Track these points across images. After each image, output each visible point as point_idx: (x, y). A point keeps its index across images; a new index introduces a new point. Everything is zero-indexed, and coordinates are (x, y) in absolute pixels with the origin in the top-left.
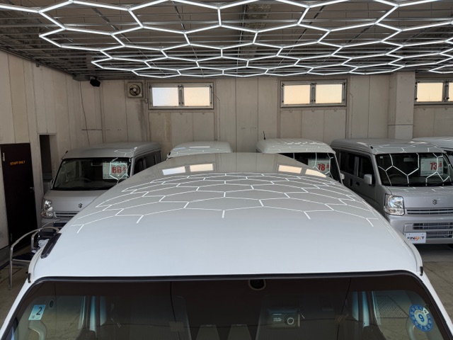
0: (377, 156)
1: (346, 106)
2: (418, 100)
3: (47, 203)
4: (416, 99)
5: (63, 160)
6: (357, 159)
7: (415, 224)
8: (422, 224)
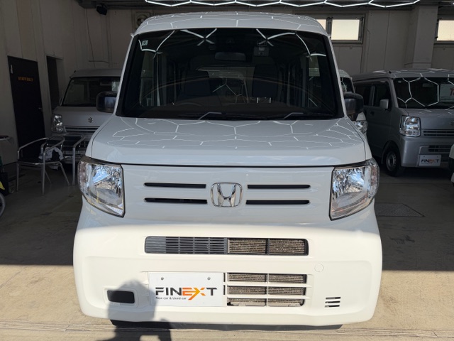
0: (396, 81)
1: (362, 43)
3: (57, 117)
4: (437, 37)
5: (72, 79)
6: (373, 88)
7: (431, 146)
8: (437, 147)
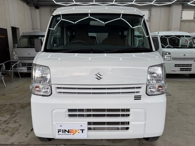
1: (150, 21)
2: (182, 19)
3: (14, 53)
4: (182, 18)
5: (21, 36)
